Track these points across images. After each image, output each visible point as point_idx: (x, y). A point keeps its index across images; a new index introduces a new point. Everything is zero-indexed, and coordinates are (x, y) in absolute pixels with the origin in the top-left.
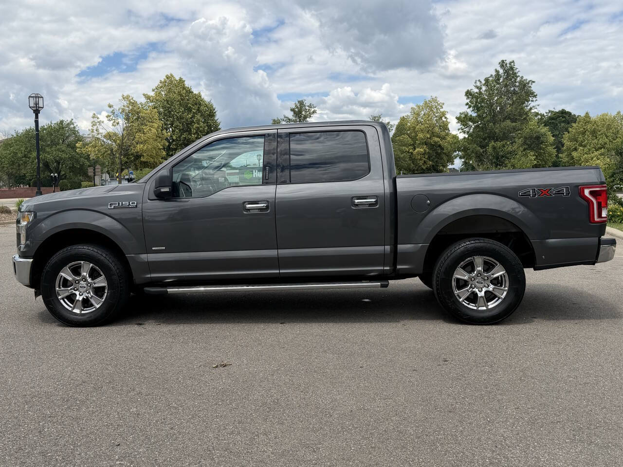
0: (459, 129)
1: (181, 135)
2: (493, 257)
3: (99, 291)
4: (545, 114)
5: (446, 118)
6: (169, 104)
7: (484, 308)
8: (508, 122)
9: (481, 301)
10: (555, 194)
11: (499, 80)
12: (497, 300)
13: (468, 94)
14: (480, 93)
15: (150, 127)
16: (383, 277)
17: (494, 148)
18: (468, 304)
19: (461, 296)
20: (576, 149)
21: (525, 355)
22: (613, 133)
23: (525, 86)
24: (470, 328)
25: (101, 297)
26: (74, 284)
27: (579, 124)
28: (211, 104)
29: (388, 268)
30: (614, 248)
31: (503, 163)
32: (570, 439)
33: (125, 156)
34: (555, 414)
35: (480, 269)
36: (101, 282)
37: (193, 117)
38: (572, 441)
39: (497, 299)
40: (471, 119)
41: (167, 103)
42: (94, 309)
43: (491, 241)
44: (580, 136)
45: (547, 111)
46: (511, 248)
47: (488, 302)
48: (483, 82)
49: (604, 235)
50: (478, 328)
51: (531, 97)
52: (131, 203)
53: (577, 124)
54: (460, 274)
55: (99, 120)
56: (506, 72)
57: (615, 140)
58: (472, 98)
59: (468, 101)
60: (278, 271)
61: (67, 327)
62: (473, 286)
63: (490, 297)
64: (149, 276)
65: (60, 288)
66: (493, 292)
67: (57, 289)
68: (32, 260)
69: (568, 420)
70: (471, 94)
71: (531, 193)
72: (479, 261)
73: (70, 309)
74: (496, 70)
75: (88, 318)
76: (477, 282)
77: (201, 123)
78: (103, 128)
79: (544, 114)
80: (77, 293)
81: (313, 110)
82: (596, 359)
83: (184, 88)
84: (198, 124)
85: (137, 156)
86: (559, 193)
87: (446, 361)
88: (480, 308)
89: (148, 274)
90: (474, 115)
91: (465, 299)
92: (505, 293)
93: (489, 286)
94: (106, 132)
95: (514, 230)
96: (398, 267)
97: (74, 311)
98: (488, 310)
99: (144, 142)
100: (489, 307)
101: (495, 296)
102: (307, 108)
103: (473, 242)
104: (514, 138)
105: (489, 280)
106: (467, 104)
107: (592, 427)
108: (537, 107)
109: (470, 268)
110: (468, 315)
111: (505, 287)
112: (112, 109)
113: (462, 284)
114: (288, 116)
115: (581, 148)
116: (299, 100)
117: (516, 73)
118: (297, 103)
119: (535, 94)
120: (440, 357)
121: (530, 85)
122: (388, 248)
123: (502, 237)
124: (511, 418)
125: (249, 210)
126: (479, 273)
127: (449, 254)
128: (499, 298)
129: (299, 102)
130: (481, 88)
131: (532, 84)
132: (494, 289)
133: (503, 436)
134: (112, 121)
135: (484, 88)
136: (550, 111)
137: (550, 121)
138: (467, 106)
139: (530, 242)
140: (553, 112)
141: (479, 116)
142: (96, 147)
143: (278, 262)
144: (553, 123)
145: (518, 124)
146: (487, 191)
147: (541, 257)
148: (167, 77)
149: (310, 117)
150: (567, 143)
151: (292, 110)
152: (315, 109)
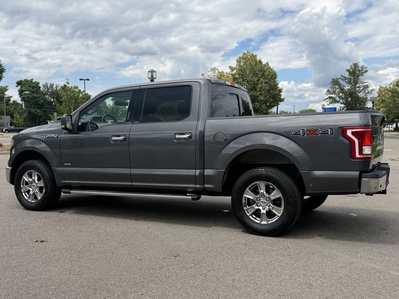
7: (266, 223)
9: (264, 217)
10: (321, 134)
18: (254, 218)
19: (249, 212)
29: (199, 186)
35: (263, 191)
37: (258, 80)
39: (277, 216)
41: (242, 72)
42: (38, 200)
47: (268, 219)
52: (55, 135)
54: (249, 195)
62: (258, 204)
66: (273, 210)
71: (301, 133)
72: (262, 185)
76: (262, 202)
77: (263, 84)
81: (365, 70)
84: (262, 84)
86: (324, 133)
88: (262, 222)
91: (252, 214)
92: (281, 212)
93: (270, 206)
96: (206, 186)
98: (269, 225)
100: (270, 222)
101: (274, 215)
102: (360, 68)
105: (270, 201)
110: (252, 227)
111: (281, 207)
114: (344, 75)
116: (354, 63)
118: (352, 65)
122: (198, 172)
126: (263, 194)
129: (354, 64)
139: (299, 172)
143: (131, 177)
146: (267, 131)
148: (244, 54)
149: (363, 75)
151: (348, 71)
152: (366, 69)
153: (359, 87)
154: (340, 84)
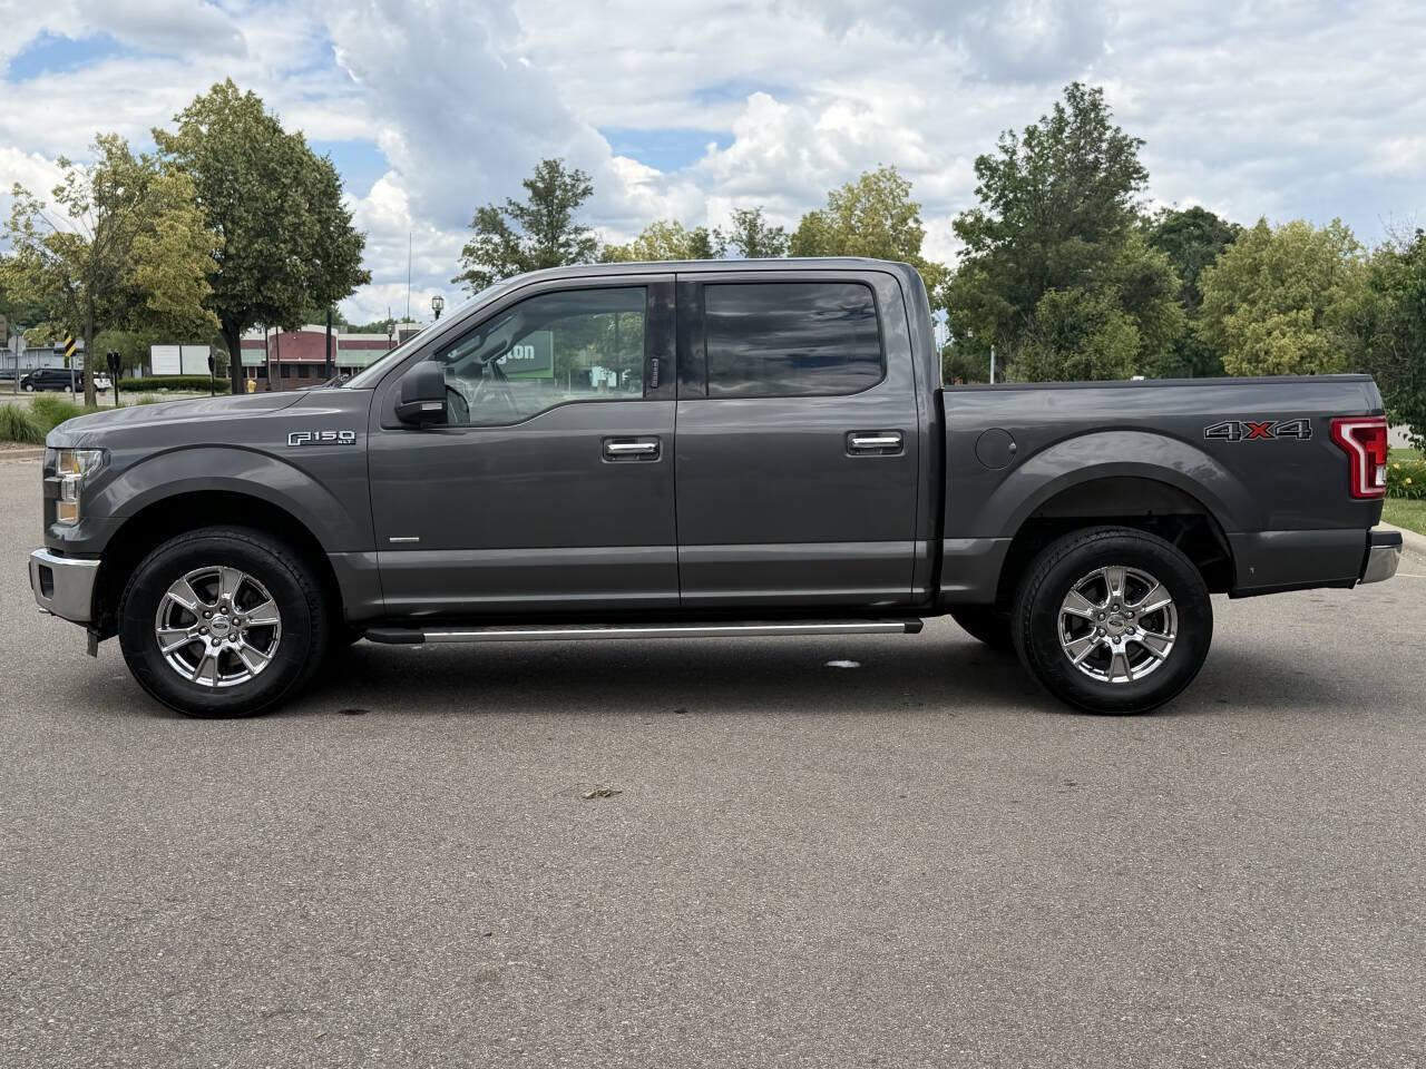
0: (959, 253)
1: (251, 243)
2: (1145, 568)
3: (259, 636)
4: (1153, 218)
5: (916, 221)
6: (218, 161)
7: (1124, 679)
8: (1077, 242)
9: (1117, 664)
10: (1280, 434)
11: (1061, 130)
12: (1152, 662)
13: (982, 164)
14: (1011, 165)
15: (172, 219)
16: (909, 612)
17: (1054, 306)
18: (1090, 670)
19: (1075, 653)
20: (1231, 310)
21: (1230, 773)
22: (1320, 272)
23: (1120, 150)
24: (1097, 723)
25: (264, 649)
26: (200, 618)
27: (1242, 246)
28: (328, 164)
29: (921, 590)
30: (1397, 554)
31: (1073, 343)
32: (1365, 916)
33: (103, 294)
34: (1324, 877)
35: (1117, 593)
36: (267, 615)
37: (283, 196)
38: (1370, 919)
39: (1151, 658)
40: (990, 229)
41: (215, 158)
42: (248, 677)
43: (1143, 534)
44: (1244, 278)
45: (1158, 211)
46: (1183, 548)
47: (1132, 666)
48: (1022, 137)
49: (1377, 524)
50: (1114, 721)
51: (1135, 179)
52: (341, 433)
53: (1237, 247)
54: (1077, 605)
55: (31, 200)
56: (1081, 113)
57: (1324, 289)
58: (992, 177)
59: (982, 183)
60: (676, 595)
61: (182, 718)
62: (1102, 631)
63: (1137, 653)
64: (379, 602)
65: (164, 628)
66: (1144, 644)
67: (160, 630)
68: (99, 562)
69: (1351, 885)
70: (989, 168)
71: (1230, 431)
72: (1115, 576)
73: (190, 677)
74: (1057, 105)
75: (233, 697)
76: (1110, 623)
77: (302, 212)
78: (45, 221)
79: (1149, 218)
80: (207, 639)
81: (582, 186)
82: (1374, 780)
83: (258, 120)
84: (297, 215)
85: (135, 295)
86: (1290, 432)
87: (1071, 785)
88: (1116, 680)
89: (378, 598)
90: (998, 219)
91: (1085, 660)
92: (1170, 646)
93: (1135, 632)
94: (53, 233)
95: (1186, 511)
96: (943, 588)
97: (200, 681)
98: (1133, 684)
99: (155, 261)
100: (1135, 677)
101: (1147, 654)
102: (568, 180)
103: (1104, 535)
104: (1091, 280)
105: (1137, 618)
106: (978, 191)
107: (1401, 897)
108: (1148, 205)
109: (1097, 591)
110: (1089, 695)
111: (1169, 634)
112: (68, 170)
113: (1080, 627)
114: (518, 201)
115: (1245, 305)
116: (547, 160)
117: (1102, 120)
118: (541, 165)
119: (1145, 172)
120: (1056, 778)
121: (1133, 150)
122: (922, 546)
123: (1163, 526)
124: (1242, 884)
125: (615, 455)
126: (1115, 601)
127: (1053, 562)
128: (1156, 658)
129: (546, 164)
130: (1014, 153)
131: (1138, 148)
132: (1145, 637)
133: (1236, 912)
134: (69, 204)
135: (1022, 152)
136: (1164, 210)
137: (1165, 237)
138: (980, 197)
139: (1226, 538)
140: (1172, 212)
141: (1006, 223)
142: (24, 269)
143: (679, 574)
144: (1172, 240)
145: (1100, 246)
146: (1142, 425)
147: (1247, 570)
148: (215, 90)
149: (577, 204)
150: (1210, 294)
151: (529, 185)
152: (588, 183)
153: (567, 244)
154: (506, 230)
